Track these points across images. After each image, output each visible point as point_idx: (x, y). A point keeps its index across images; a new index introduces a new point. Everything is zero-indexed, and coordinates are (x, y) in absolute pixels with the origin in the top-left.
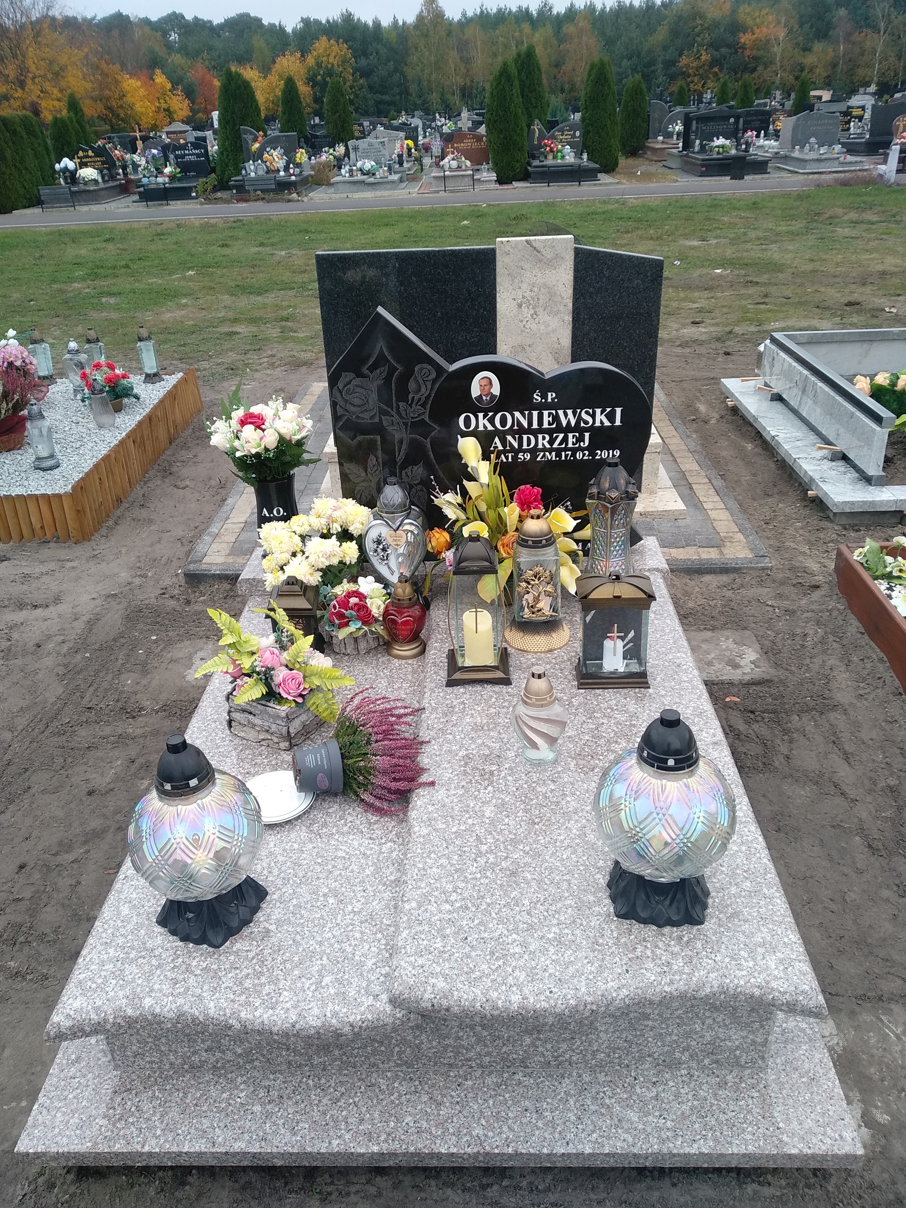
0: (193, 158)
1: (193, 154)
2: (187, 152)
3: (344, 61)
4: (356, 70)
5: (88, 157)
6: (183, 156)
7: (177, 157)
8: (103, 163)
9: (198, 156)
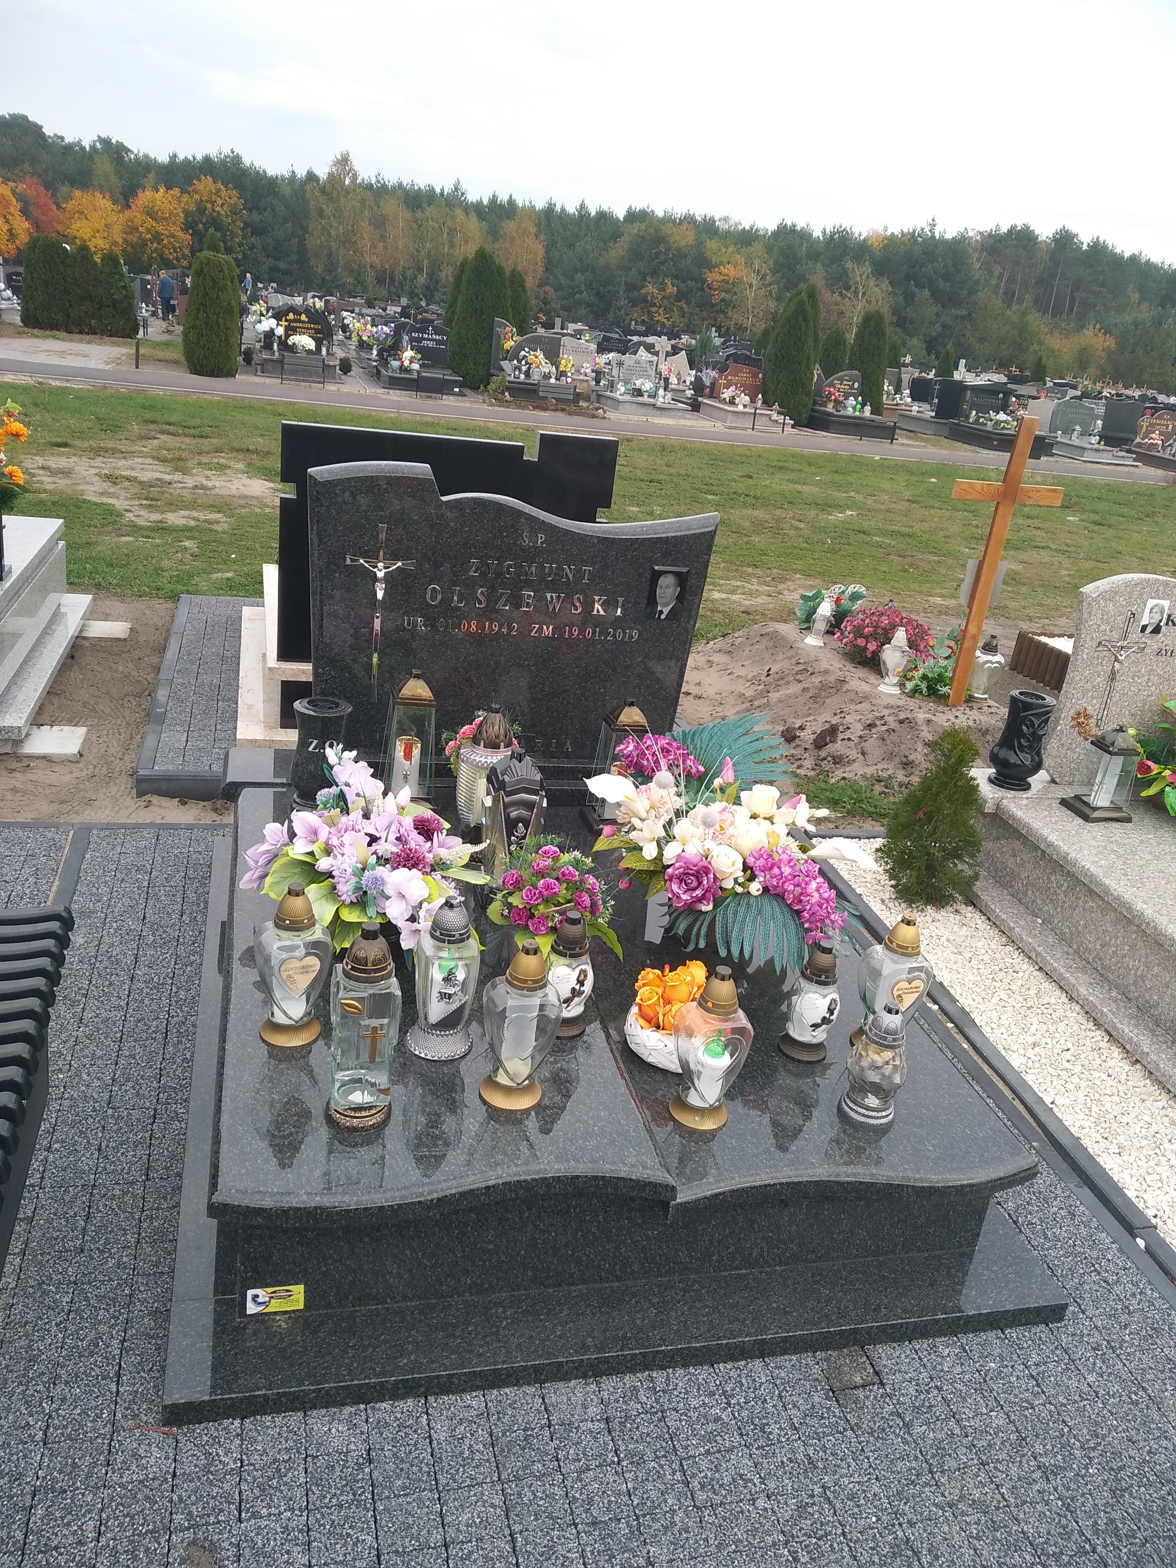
0: (431, 344)
1: (433, 340)
2: (426, 336)
3: (234, 212)
4: (246, 225)
5: (300, 321)
6: (420, 340)
7: (412, 340)
8: (317, 331)
9: (438, 342)
